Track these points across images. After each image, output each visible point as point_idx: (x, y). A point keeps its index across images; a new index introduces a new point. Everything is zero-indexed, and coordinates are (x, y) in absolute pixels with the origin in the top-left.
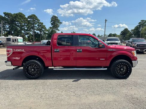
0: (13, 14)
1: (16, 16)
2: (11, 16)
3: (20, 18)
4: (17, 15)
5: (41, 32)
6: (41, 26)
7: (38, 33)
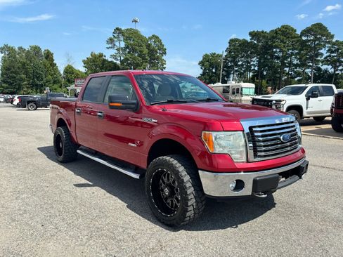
0: (268, 32)
1: (275, 35)
2: (264, 37)
3: (282, 37)
4: (276, 32)
5: (335, 67)
6: (337, 50)
7: (326, 71)
